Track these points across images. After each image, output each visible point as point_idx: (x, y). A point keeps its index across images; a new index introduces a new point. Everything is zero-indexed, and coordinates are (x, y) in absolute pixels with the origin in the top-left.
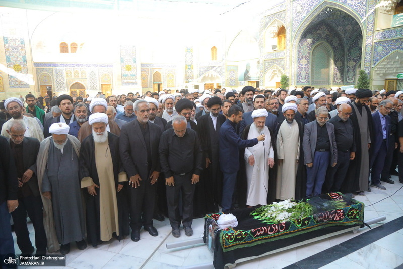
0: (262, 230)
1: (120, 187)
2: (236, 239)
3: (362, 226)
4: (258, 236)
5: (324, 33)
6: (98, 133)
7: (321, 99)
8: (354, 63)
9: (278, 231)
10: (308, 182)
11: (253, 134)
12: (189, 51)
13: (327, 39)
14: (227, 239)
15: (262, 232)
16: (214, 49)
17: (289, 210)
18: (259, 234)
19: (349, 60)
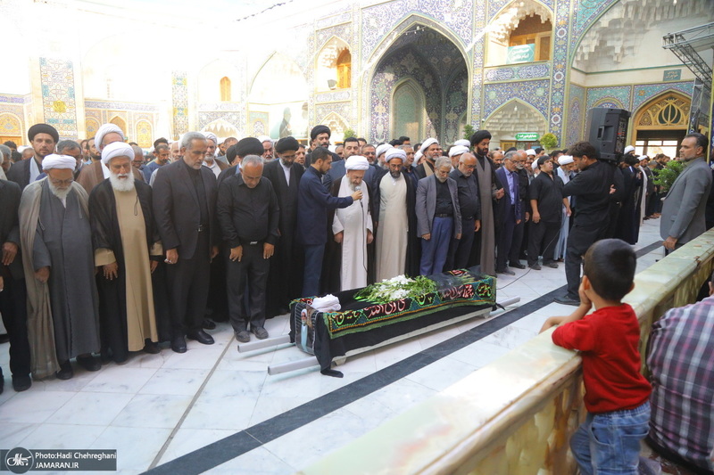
0: (378, 309)
1: (155, 264)
2: (346, 321)
3: (494, 309)
4: (372, 317)
5: (410, 65)
6: (120, 175)
7: (432, 147)
8: (456, 116)
9: (397, 311)
10: (422, 265)
11: (345, 191)
12: (180, 82)
13: (416, 75)
14: (335, 319)
15: (378, 312)
16: (226, 82)
17: (406, 287)
18: (373, 314)
19: (448, 111)
